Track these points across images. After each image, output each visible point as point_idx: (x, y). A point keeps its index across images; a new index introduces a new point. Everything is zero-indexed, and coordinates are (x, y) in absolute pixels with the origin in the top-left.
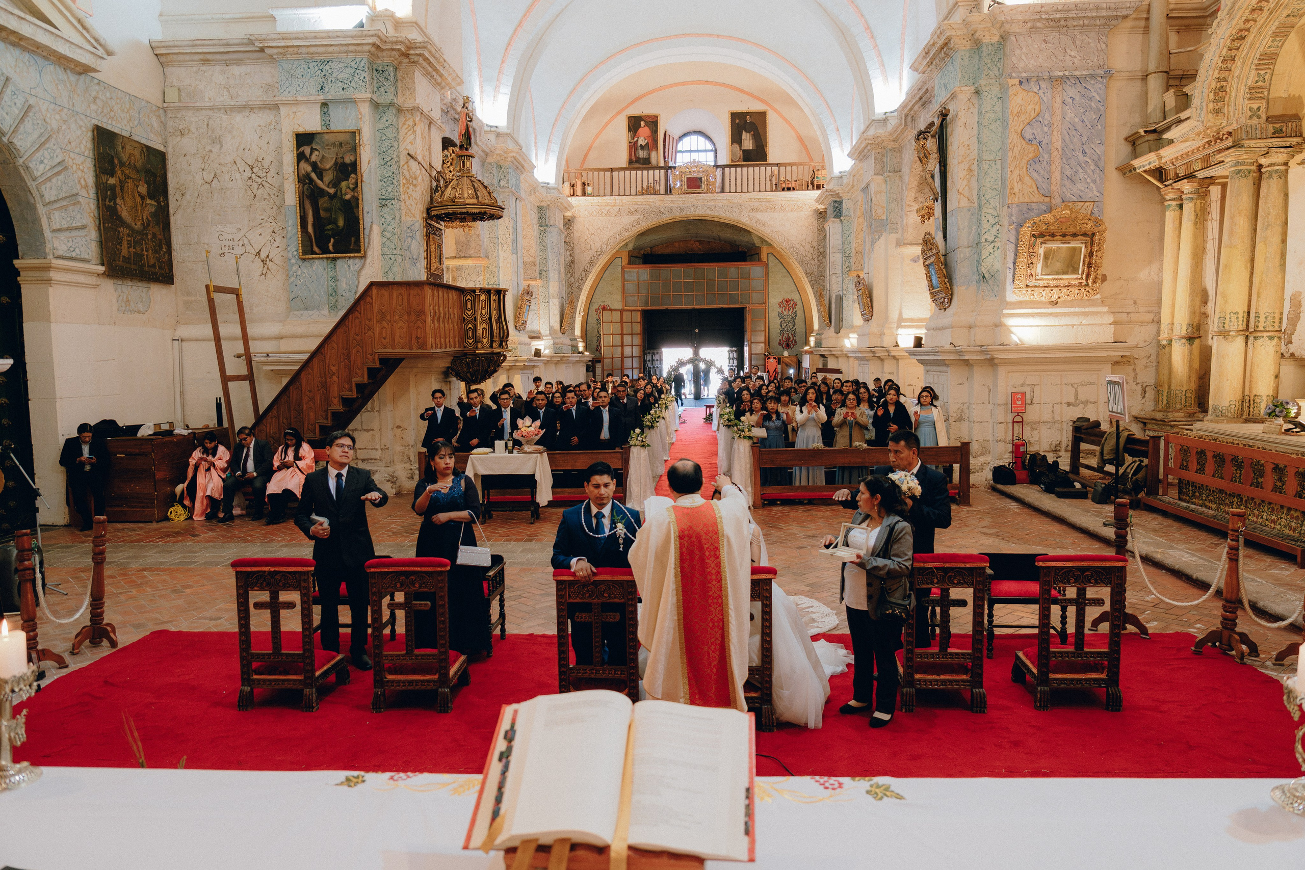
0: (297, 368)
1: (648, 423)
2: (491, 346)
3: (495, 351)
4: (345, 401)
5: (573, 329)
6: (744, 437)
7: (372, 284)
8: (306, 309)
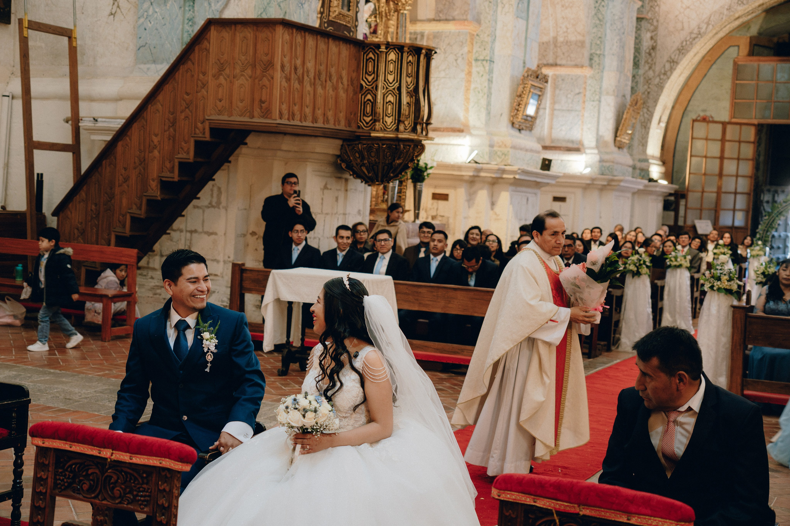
0: (109, 138)
1: (632, 268)
2: (397, 130)
3: (401, 136)
4: (165, 185)
5: (644, 144)
6: (719, 289)
7: (210, 23)
8: (154, 62)
